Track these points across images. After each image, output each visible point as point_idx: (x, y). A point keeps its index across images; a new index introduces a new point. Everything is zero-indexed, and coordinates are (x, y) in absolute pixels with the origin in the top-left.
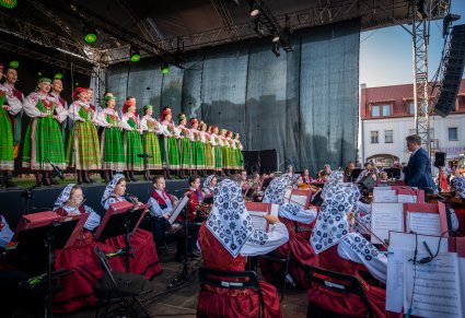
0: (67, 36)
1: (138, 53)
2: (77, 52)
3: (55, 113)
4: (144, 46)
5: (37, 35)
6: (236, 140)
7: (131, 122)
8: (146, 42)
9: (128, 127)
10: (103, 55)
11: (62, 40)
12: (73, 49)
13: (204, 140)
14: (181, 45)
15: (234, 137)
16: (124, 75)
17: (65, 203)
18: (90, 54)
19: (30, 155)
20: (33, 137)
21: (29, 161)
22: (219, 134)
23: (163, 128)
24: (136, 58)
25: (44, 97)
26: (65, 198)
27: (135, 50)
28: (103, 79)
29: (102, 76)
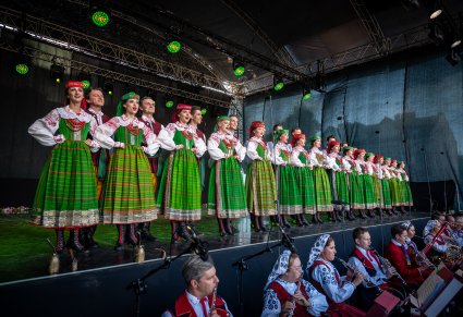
0: (209, 74)
1: (281, 81)
2: (218, 88)
3: (235, 153)
4: (287, 73)
5: (187, 76)
6: (401, 170)
7: (302, 157)
8: (288, 69)
9: (299, 163)
10: (241, 88)
11: (206, 78)
12: (216, 85)
13: (371, 172)
14: (321, 69)
15: (398, 166)
16: (260, 105)
17: (280, 276)
18: (228, 88)
19: (216, 201)
20: (218, 181)
21: (215, 208)
22: (384, 163)
23: (331, 162)
24: (279, 86)
25: (223, 137)
26: (282, 270)
27: (278, 78)
28: (241, 110)
29: (240, 107)
